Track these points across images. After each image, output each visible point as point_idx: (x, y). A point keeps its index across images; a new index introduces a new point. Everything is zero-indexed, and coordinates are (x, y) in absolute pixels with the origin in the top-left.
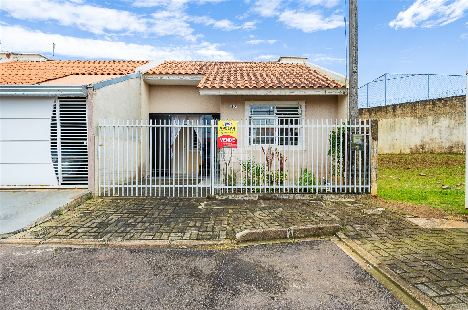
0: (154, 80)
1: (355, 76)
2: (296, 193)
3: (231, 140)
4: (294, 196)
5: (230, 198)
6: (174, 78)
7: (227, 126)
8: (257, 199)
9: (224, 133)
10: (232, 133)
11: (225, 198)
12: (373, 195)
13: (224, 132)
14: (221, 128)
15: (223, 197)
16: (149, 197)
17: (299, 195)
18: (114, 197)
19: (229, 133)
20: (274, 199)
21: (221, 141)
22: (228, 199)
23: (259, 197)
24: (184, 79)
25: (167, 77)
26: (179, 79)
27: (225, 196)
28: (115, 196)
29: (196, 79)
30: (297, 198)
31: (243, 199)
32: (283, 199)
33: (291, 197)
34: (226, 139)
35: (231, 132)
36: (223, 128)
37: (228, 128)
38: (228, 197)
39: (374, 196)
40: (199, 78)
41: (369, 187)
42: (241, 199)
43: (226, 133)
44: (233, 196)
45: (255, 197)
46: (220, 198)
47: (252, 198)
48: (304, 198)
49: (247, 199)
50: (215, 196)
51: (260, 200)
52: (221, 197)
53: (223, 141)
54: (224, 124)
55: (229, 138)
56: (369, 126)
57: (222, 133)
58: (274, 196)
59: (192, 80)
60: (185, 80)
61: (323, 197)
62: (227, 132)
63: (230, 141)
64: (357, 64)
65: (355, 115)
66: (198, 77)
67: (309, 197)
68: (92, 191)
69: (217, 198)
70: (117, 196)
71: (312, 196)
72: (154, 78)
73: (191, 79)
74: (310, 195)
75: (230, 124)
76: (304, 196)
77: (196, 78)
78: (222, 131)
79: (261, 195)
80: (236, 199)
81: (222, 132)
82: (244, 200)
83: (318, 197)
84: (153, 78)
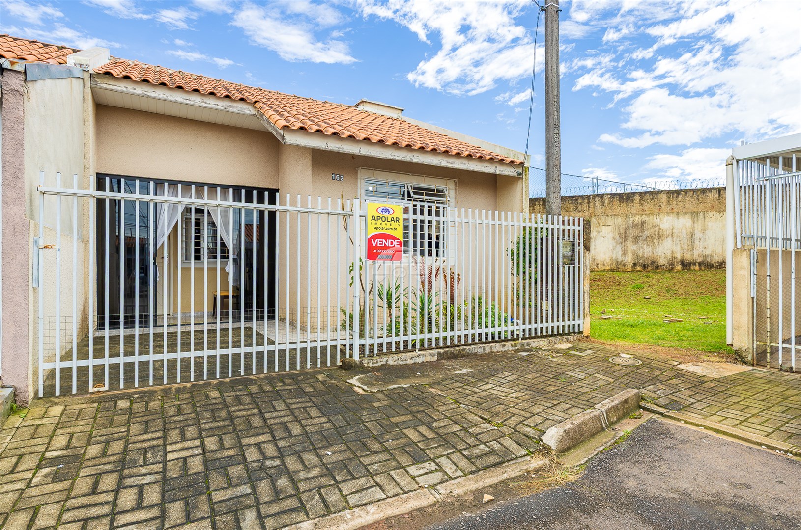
0: (122, 93)
1: (557, 149)
2: (494, 341)
3: (392, 243)
4: (491, 348)
5: (391, 363)
6: (179, 97)
7: (385, 214)
8: (435, 358)
9: (380, 228)
10: (395, 229)
11: (380, 364)
12: (586, 335)
13: (379, 226)
14: (373, 218)
15: (377, 362)
16: (201, 383)
17: (497, 344)
18: (93, 393)
19: (389, 229)
20: (463, 356)
21: (374, 245)
22: (386, 364)
23: (439, 354)
24: (205, 105)
25: (160, 93)
26: (191, 103)
27: (382, 360)
28: (96, 390)
29: (231, 110)
30: (495, 351)
31: (412, 362)
32: (476, 354)
33: (488, 348)
34: (384, 241)
35: (392, 227)
36: (379, 218)
37: (386, 219)
38: (387, 361)
39: (587, 337)
40: (239, 109)
41: (581, 322)
42: (410, 362)
43: (383, 229)
44: (396, 357)
45: (433, 356)
46: (371, 365)
47: (428, 358)
48: (505, 349)
49: (419, 360)
50: (361, 363)
51: (442, 359)
52: (373, 363)
53: (379, 245)
54: (380, 210)
55: (389, 239)
56: (581, 228)
57: (375, 228)
58: (463, 350)
59: (223, 111)
60: (204, 107)
61: (529, 345)
62: (386, 227)
63: (390, 246)
64: (559, 130)
65: (557, 210)
66: (236, 107)
67: (512, 345)
68: (20, 385)
69: (366, 365)
70: (101, 389)
71: (516, 344)
72: (124, 89)
73: (222, 108)
74: (513, 343)
75: (391, 212)
76: (504, 345)
77: (232, 107)
78: (376, 224)
79: (442, 351)
80: (401, 363)
81: (376, 226)
82: (415, 363)
83: (523, 345)
84: (119, 89)
